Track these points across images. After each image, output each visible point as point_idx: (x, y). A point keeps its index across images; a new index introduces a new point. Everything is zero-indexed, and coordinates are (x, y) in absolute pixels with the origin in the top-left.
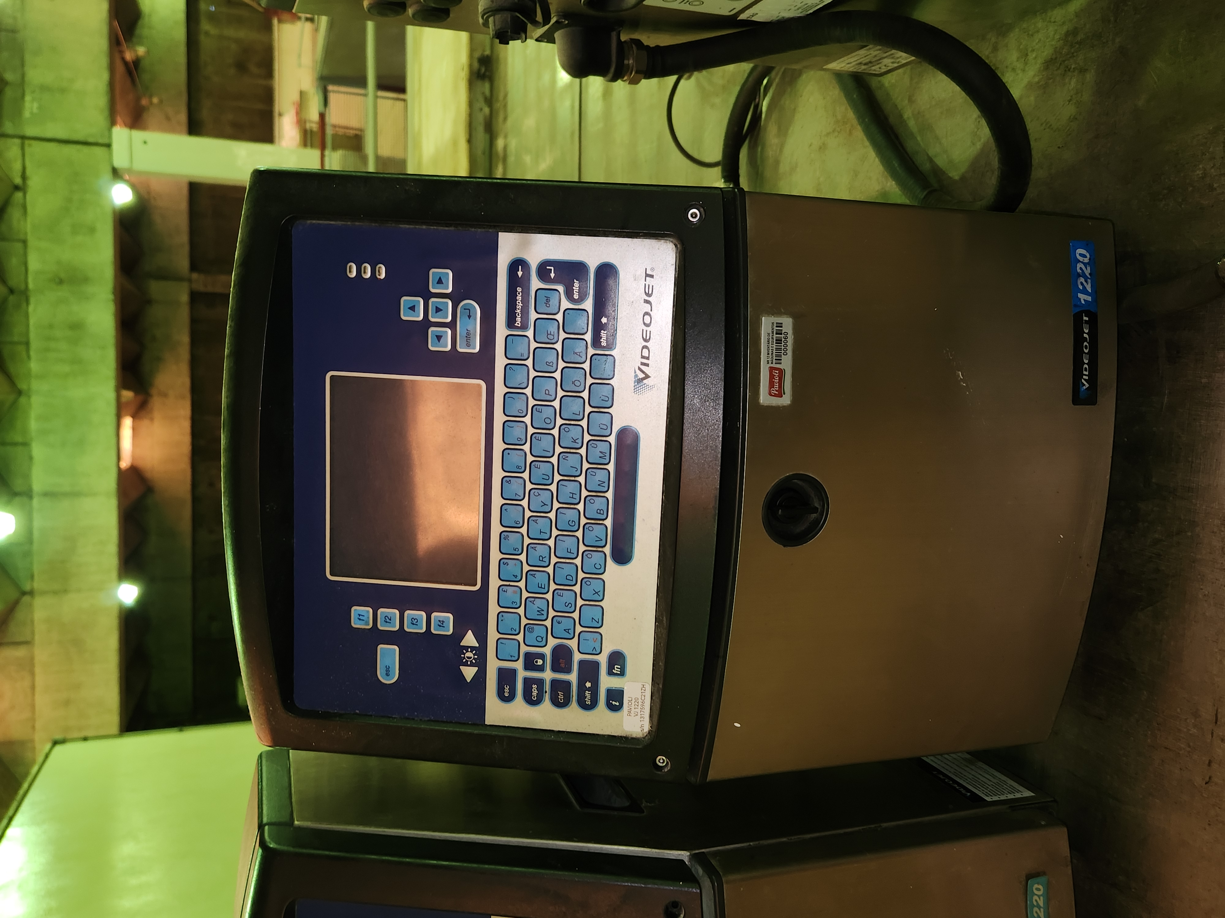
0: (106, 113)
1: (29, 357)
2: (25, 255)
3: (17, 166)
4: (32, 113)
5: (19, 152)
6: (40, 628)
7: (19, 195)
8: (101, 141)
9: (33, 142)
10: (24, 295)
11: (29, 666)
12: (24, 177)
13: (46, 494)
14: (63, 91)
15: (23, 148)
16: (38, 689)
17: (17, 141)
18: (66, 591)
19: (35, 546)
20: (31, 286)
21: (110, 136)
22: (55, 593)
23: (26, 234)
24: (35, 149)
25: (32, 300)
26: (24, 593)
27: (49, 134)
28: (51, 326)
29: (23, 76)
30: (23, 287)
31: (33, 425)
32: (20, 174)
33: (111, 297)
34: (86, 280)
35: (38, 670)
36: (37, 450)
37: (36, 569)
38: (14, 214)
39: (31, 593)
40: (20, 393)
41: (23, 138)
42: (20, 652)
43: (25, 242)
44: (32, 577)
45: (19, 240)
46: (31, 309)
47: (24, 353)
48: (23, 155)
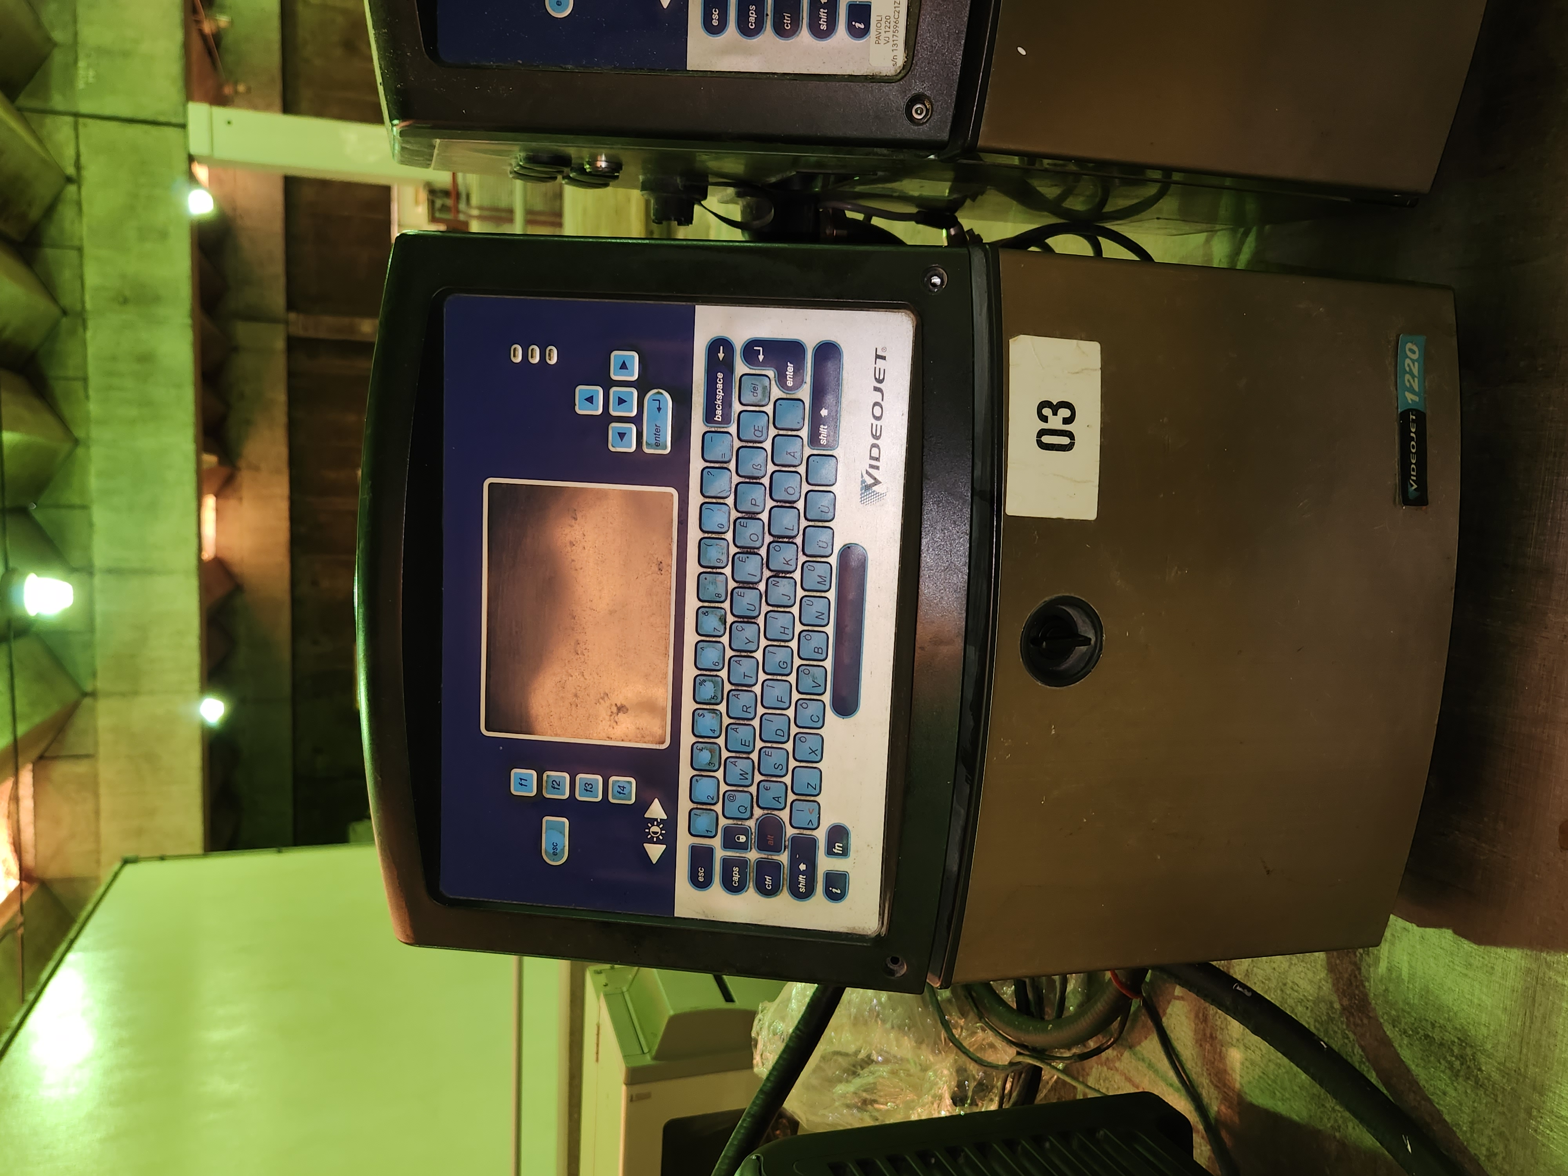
0: (180, 83)
1: (87, 397)
2: (81, 265)
3: (69, 152)
4: (87, 84)
5: (72, 133)
6: (105, 738)
7: (72, 189)
8: (174, 120)
9: (89, 121)
10: (80, 317)
11: (91, 785)
12: (78, 166)
13: (110, 571)
14: (126, 54)
15: (76, 128)
16: (104, 814)
17: (69, 119)
18: (136, 693)
19: (98, 635)
20: (89, 306)
21: (185, 113)
22: (123, 695)
23: (81, 239)
24: (93, 130)
25: (90, 324)
26: (85, 694)
27: (108, 112)
28: (114, 358)
29: (76, 34)
30: (78, 307)
31: (94, 483)
32: (72, 162)
33: (188, 321)
34: (156, 299)
35: (103, 790)
36: (100, 515)
37: (100, 664)
38: (67, 212)
39: (93, 694)
40: (76, 442)
41: (76, 115)
42: (80, 768)
43: (80, 250)
44: (94, 675)
45: (72, 248)
46: (89, 334)
47: (81, 393)
48: (77, 137)
